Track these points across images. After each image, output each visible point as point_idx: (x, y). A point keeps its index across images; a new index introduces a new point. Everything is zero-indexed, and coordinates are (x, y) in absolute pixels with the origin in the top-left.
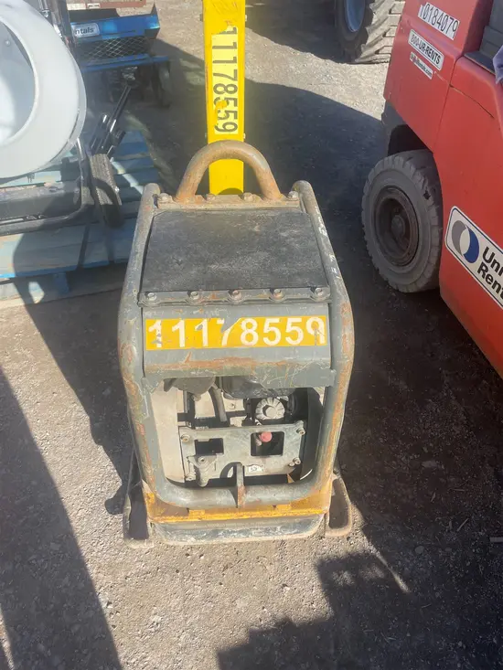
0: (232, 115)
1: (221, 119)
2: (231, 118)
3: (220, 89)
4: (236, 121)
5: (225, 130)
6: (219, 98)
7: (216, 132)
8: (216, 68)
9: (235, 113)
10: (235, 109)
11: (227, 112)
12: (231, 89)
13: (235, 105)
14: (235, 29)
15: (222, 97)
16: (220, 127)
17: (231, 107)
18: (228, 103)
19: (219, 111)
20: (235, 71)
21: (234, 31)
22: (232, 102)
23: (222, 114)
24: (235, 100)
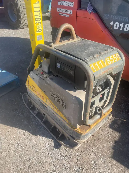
0: (40, 27)
1: (38, 28)
2: (40, 28)
3: (37, 20)
4: (41, 29)
5: (39, 32)
6: (36, 22)
7: (37, 33)
8: (35, 13)
9: (41, 26)
10: (41, 25)
11: (39, 26)
12: (39, 19)
13: (41, 24)
14: (39, 2)
15: (37, 22)
16: (38, 31)
17: (40, 25)
18: (39, 24)
19: (37, 26)
20: (40, 14)
21: (38, 3)
22: (40, 23)
23: (38, 27)
24: (40, 22)
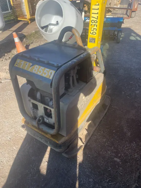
0: (95, 30)
1: (92, 30)
2: (95, 31)
3: (93, 21)
4: (96, 32)
5: (93, 34)
6: (92, 24)
7: (91, 34)
8: (93, 15)
9: (96, 29)
10: (96, 28)
11: (94, 29)
12: (96, 22)
13: (96, 27)
14: (99, 4)
15: (93, 24)
16: (92, 33)
17: (95, 27)
18: (94, 26)
19: (92, 28)
20: (98, 16)
21: (98, 5)
23: (93, 29)
24: (96, 25)
